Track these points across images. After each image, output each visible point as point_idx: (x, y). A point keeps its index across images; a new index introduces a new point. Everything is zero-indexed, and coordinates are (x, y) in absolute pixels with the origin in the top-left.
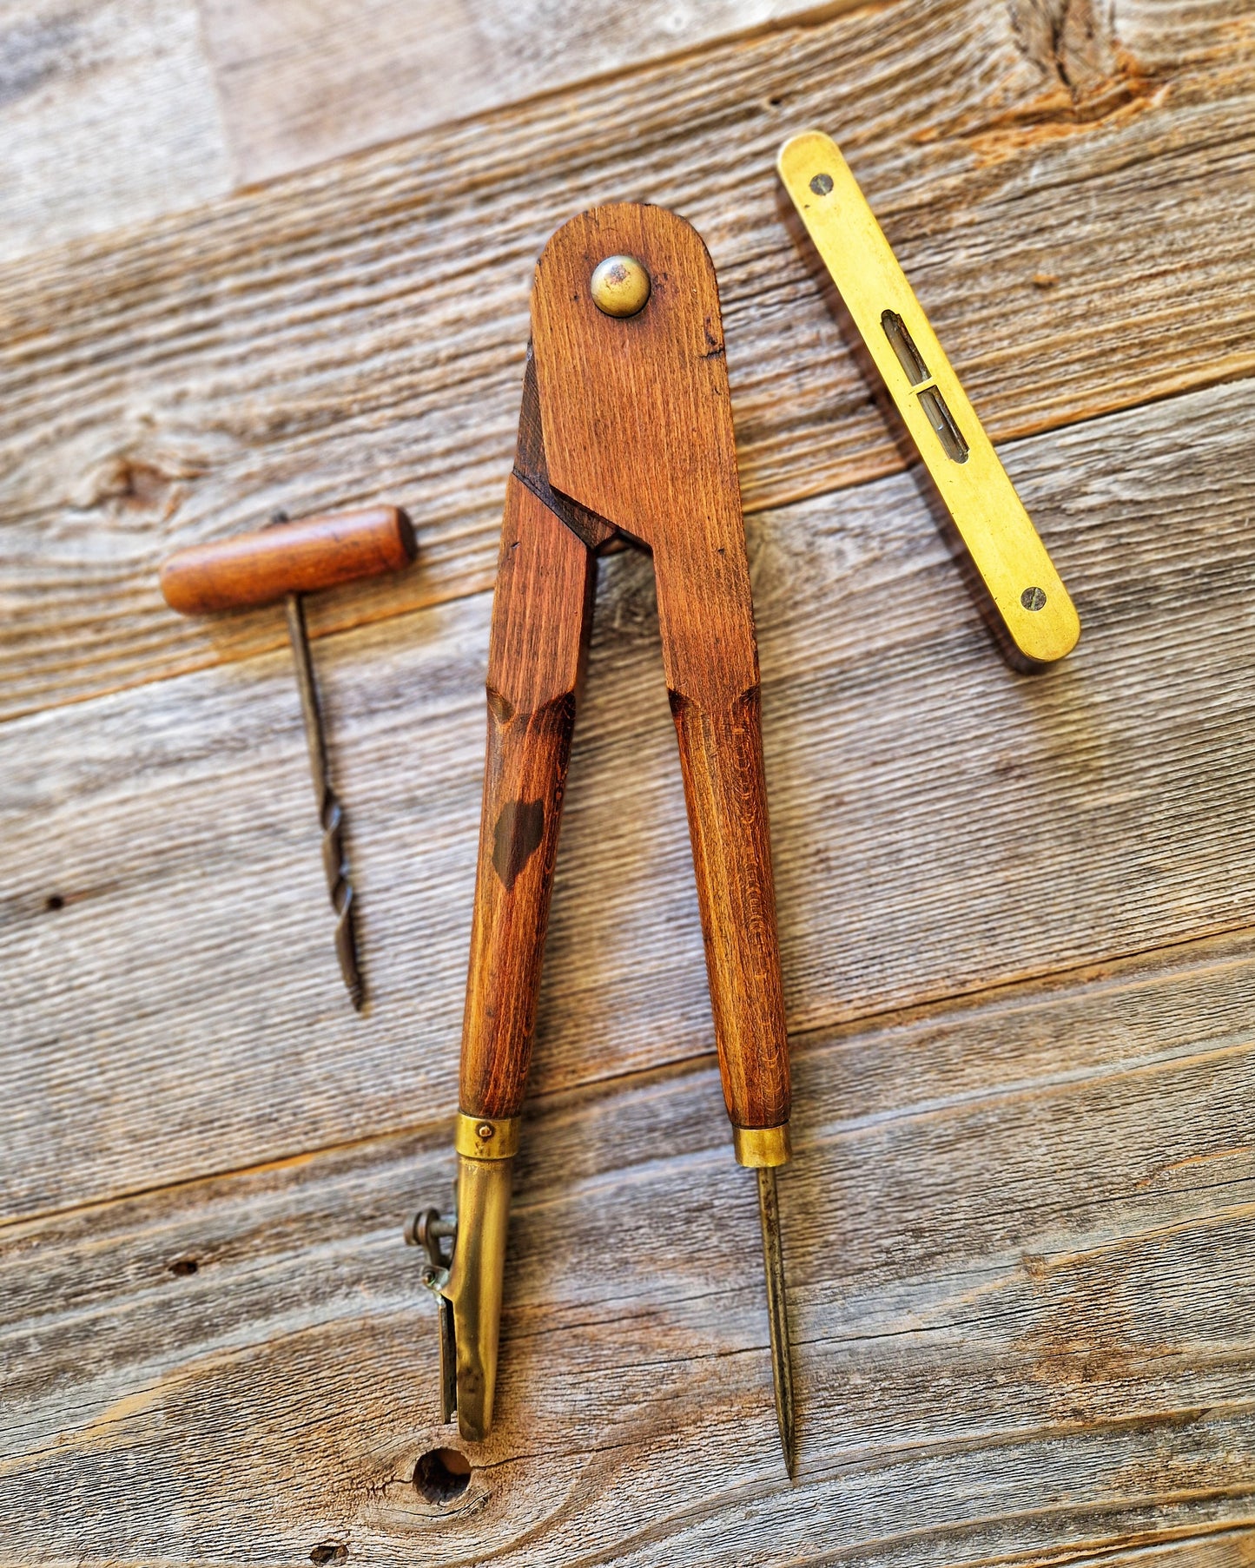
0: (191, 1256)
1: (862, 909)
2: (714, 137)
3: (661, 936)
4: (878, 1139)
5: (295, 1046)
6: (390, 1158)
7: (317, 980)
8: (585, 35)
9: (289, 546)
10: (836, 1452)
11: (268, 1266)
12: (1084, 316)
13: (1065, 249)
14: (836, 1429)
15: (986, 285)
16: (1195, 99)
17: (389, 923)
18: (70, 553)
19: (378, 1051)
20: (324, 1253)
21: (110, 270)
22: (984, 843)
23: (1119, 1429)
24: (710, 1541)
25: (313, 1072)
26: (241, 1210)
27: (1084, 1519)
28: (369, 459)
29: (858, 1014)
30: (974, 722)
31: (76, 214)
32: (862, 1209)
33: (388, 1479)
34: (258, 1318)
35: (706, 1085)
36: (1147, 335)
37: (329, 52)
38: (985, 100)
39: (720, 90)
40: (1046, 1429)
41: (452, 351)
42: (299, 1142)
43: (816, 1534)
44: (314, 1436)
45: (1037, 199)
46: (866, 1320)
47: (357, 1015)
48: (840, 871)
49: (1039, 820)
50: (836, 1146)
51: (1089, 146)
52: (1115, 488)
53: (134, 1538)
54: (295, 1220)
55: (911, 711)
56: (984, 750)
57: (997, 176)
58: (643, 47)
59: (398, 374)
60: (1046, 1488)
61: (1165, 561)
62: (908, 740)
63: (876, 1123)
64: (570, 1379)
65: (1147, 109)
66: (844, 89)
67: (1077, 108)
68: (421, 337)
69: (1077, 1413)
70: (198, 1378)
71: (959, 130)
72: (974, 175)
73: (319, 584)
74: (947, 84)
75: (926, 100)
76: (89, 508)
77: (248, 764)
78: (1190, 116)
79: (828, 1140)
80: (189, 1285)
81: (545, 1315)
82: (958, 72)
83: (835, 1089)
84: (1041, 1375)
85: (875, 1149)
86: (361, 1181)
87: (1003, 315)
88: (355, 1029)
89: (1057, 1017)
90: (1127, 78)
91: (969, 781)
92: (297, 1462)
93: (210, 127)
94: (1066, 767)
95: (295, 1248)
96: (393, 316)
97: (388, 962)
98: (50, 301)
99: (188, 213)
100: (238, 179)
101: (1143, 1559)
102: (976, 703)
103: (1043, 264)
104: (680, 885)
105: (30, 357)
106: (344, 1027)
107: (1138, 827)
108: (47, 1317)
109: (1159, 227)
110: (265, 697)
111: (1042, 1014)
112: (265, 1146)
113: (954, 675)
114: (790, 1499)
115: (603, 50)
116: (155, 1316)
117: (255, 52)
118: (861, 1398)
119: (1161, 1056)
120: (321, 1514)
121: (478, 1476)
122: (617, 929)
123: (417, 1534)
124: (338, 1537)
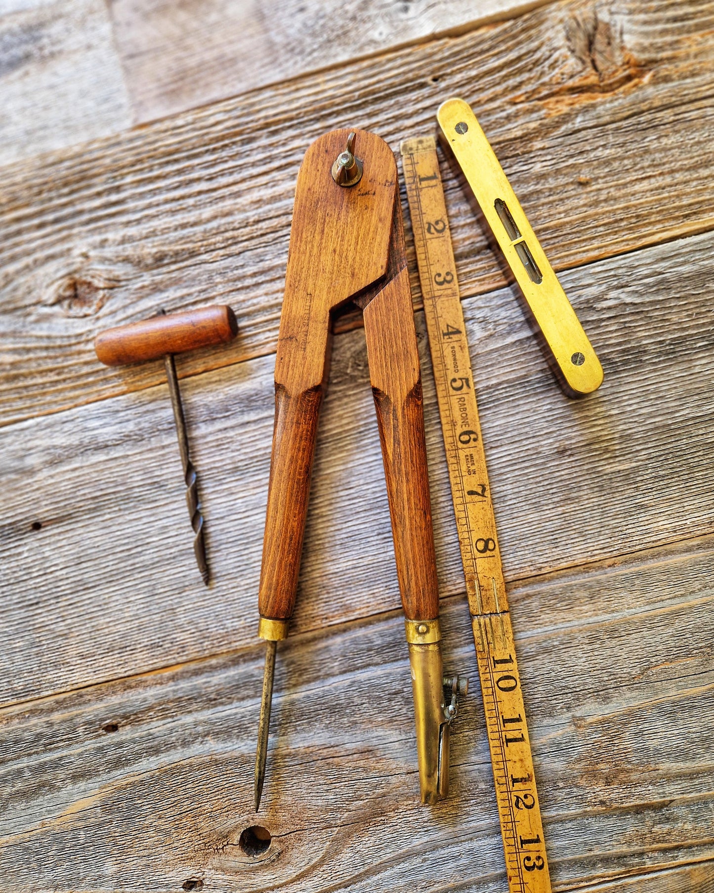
0: (115, 722)
2: (401, 99)
3: (374, 543)
5: (172, 605)
6: (225, 666)
7: (184, 568)
8: (329, 41)
9: (167, 328)
10: (471, 826)
11: (157, 727)
12: (606, 201)
13: (595, 163)
14: (471, 813)
15: (551, 183)
16: (667, 79)
17: (223, 537)
18: (42, 330)
19: (218, 608)
20: (189, 719)
21: (63, 170)
22: (551, 491)
23: (625, 811)
24: (402, 875)
25: (182, 620)
26: (142, 696)
27: (606, 861)
28: (210, 278)
30: (546, 425)
31: (42, 139)
33: (225, 843)
34: (152, 755)
35: (399, 625)
36: (640, 212)
37: (186, 48)
38: (551, 79)
39: (404, 73)
40: (585, 812)
41: (256, 218)
42: (175, 658)
43: (461, 871)
44: (184, 820)
45: (580, 135)
47: (206, 588)
49: (581, 479)
51: (608, 106)
52: (622, 296)
53: (84, 878)
54: (172, 702)
55: (511, 419)
56: (551, 441)
57: (557, 122)
58: (361, 48)
59: (226, 231)
60: (586, 844)
61: (650, 336)
62: (509, 435)
65: (640, 85)
66: (473, 73)
67: (602, 84)
68: (238, 209)
69: (602, 803)
70: (119, 789)
71: (537, 96)
72: (545, 121)
73: (184, 349)
74: (530, 70)
75: (518, 79)
76: (53, 305)
77: (144, 449)
78: (664, 89)
80: (113, 738)
81: (311, 752)
82: (536, 63)
84: (583, 782)
86: (209, 679)
87: (561, 200)
88: (205, 595)
89: (591, 587)
90: (629, 68)
91: (542, 458)
92: (175, 835)
93: (118, 90)
94: (596, 450)
95: (172, 717)
96: (223, 198)
97: (223, 558)
98: (30, 188)
99: (107, 139)
100: (135, 120)
101: (639, 882)
102: (546, 414)
103: (583, 171)
105: (18, 220)
106: (199, 594)
107: (635, 483)
108: (34, 757)
109: (647, 151)
110: (153, 411)
111: (583, 585)
112: (156, 661)
113: (534, 399)
114: (447, 851)
115: (339, 49)
116: (95, 755)
117: (144, 48)
118: (485, 796)
119: (647, 608)
120: (188, 863)
121: (275, 841)
122: (350, 539)
123: (242, 873)
124: (198, 875)
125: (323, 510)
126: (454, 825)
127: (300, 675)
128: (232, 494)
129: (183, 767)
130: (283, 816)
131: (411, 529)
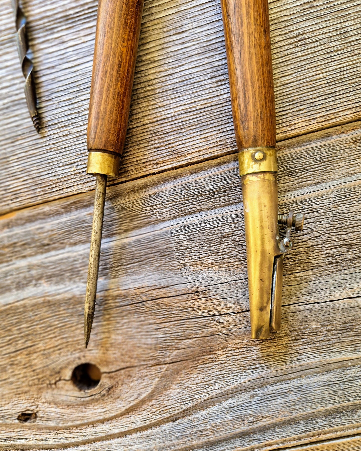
1: (323, 67)
3: (207, 87)
4: (329, 196)
5: (5, 154)
6: (57, 213)
7: (17, 118)
10: (301, 363)
14: (301, 351)
20: (23, 263)
24: (230, 409)
25: (15, 168)
29: (319, 126)
32: (318, 234)
33: (58, 379)
35: (230, 171)
42: (8, 205)
43: (289, 406)
44: (19, 358)
46: (319, 294)
47: (38, 136)
48: (311, 45)
50: (304, 201)
54: (8, 247)
63: (327, 187)
64: (155, 326)
79: (300, 197)
81: (142, 293)
83: (304, 170)
85: (327, 201)
86: (42, 226)
88: (37, 144)
92: (10, 371)
95: (7, 261)
104: (218, 57)
106: (31, 143)
114: (275, 388)
118: (316, 335)
120: (23, 397)
121: (106, 377)
122: (182, 84)
123: (73, 407)
124: (32, 408)
125: (155, 54)
126: (284, 362)
127: (131, 220)
128: (64, 42)
129: (18, 308)
130: (113, 354)
131: (249, 47)
